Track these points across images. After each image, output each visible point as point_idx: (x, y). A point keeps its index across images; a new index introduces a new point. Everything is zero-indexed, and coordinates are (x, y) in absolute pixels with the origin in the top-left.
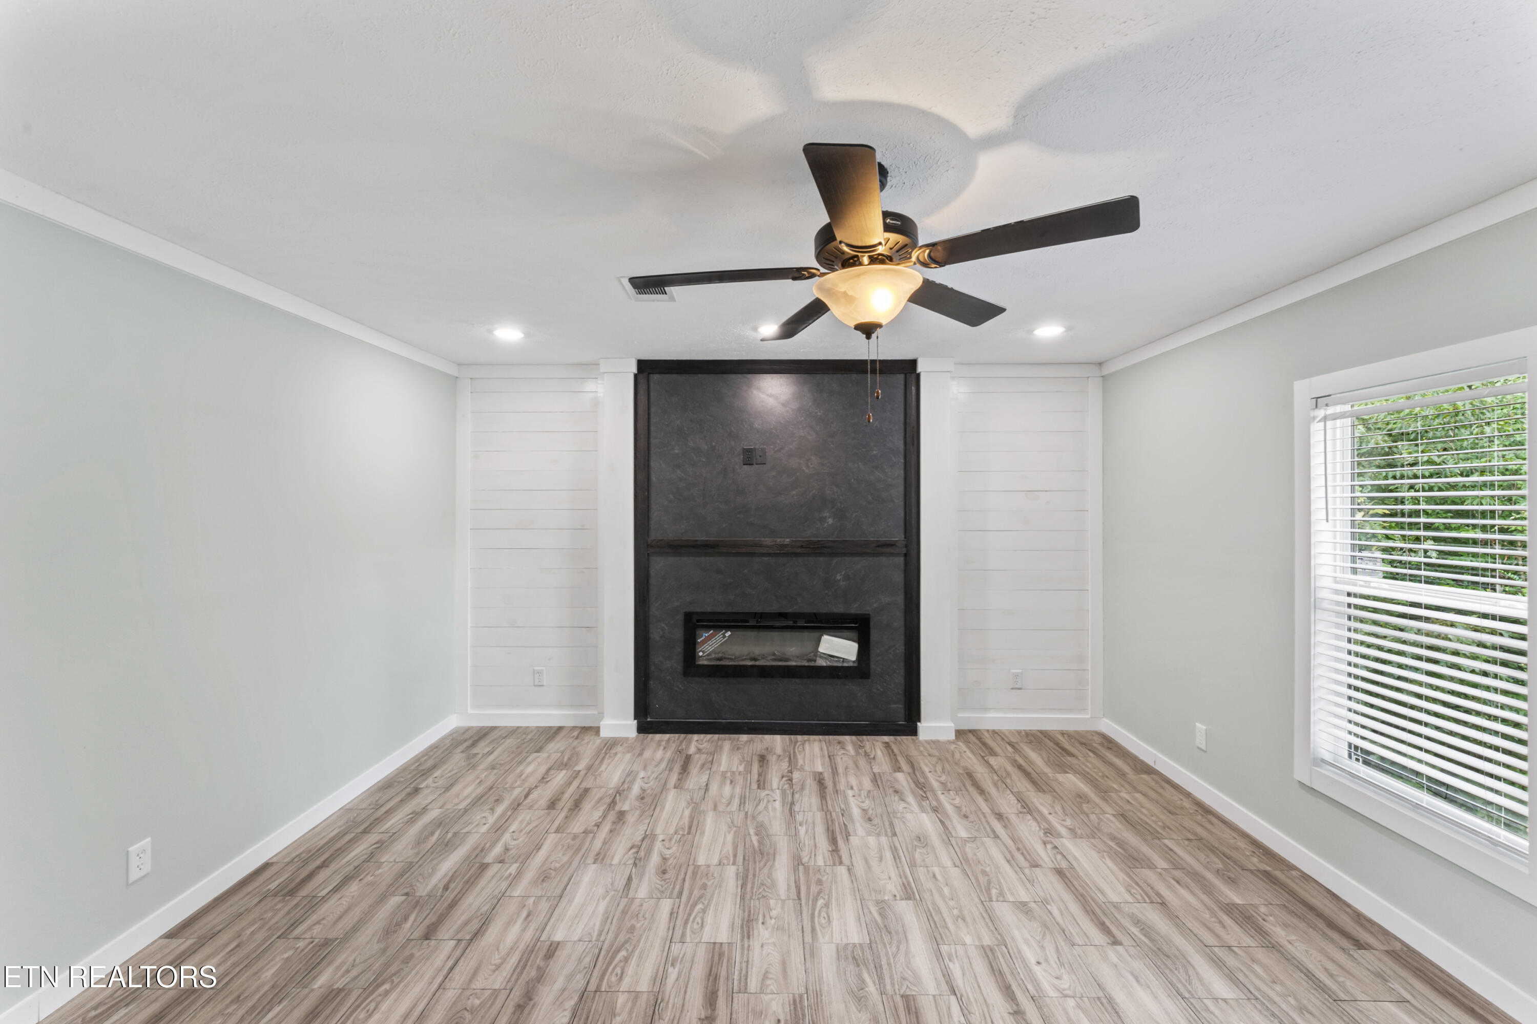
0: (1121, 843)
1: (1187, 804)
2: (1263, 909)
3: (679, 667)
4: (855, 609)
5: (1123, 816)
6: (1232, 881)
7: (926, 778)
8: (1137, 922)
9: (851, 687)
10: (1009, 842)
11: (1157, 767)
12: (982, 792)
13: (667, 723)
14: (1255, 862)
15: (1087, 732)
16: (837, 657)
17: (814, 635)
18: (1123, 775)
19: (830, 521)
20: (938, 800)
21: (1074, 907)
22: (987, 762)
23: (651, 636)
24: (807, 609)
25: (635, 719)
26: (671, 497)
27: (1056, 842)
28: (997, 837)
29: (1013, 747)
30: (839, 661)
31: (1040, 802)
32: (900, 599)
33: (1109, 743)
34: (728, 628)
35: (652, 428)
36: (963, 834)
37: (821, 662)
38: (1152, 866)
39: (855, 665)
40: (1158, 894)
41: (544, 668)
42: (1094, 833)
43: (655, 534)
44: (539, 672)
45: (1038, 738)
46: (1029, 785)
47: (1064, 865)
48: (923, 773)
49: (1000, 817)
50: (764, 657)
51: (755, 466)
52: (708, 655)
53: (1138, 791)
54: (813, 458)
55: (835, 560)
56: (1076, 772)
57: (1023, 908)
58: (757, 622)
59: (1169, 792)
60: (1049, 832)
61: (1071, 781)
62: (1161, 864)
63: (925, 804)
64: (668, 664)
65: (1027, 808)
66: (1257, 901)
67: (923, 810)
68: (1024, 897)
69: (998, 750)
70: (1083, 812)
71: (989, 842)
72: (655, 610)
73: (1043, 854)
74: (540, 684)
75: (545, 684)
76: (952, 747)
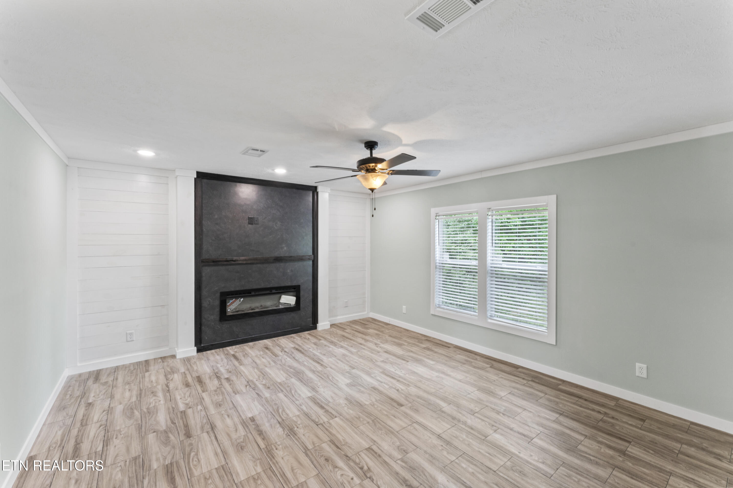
0: (394, 342)
1: (402, 330)
2: (430, 346)
3: (218, 318)
4: (294, 283)
5: (390, 336)
6: (422, 343)
7: (331, 340)
8: (409, 356)
9: (293, 314)
10: (368, 349)
11: (390, 323)
12: (351, 339)
13: (212, 345)
14: (423, 338)
15: (366, 318)
16: (288, 304)
17: (279, 295)
18: (383, 327)
19: (285, 248)
20: (340, 345)
21: (394, 358)
22: (345, 332)
23: (203, 305)
24: (276, 285)
25: (195, 346)
26: (214, 238)
27: (380, 346)
28: (364, 349)
29: (349, 326)
30: (289, 305)
31: (367, 338)
32: (311, 278)
33: (374, 320)
34: (241, 297)
35: (203, 205)
36: (355, 351)
37: (281, 307)
38: (404, 345)
39: (295, 306)
40: (409, 350)
41: (133, 331)
42: (387, 341)
43: (205, 256)
44: (131, 334)
45: (355, 322)
46: (362, 335)
47: (385, 350)
48: (329, 339)
49: (361, 344)
50: (257, 308)
51: (254, 225)
52: (232, 310)
53: (390, 330)
54: (278, 222)
55: (287, 264)
56: (371, 329)
57: (383, 361)
58: (255, 293)
59: (397, 328)
60: (376, 344)
61: (371, 331)
62: (406, 344)
63: (337, 346)
64: (212, 317)
65: (366, 341)
66: (428, 345)
67: (338, 348)
68: (382, 360)
69: (346, 328)
70: (380, 338)
71: (363, 351)
72: (204, 292)
73: (379, 349)
74: (131, 340)
75: (134, 340)
76: (331, 330)
